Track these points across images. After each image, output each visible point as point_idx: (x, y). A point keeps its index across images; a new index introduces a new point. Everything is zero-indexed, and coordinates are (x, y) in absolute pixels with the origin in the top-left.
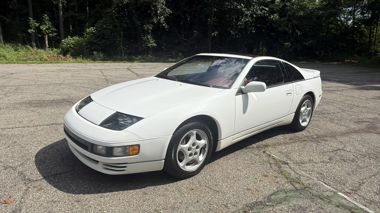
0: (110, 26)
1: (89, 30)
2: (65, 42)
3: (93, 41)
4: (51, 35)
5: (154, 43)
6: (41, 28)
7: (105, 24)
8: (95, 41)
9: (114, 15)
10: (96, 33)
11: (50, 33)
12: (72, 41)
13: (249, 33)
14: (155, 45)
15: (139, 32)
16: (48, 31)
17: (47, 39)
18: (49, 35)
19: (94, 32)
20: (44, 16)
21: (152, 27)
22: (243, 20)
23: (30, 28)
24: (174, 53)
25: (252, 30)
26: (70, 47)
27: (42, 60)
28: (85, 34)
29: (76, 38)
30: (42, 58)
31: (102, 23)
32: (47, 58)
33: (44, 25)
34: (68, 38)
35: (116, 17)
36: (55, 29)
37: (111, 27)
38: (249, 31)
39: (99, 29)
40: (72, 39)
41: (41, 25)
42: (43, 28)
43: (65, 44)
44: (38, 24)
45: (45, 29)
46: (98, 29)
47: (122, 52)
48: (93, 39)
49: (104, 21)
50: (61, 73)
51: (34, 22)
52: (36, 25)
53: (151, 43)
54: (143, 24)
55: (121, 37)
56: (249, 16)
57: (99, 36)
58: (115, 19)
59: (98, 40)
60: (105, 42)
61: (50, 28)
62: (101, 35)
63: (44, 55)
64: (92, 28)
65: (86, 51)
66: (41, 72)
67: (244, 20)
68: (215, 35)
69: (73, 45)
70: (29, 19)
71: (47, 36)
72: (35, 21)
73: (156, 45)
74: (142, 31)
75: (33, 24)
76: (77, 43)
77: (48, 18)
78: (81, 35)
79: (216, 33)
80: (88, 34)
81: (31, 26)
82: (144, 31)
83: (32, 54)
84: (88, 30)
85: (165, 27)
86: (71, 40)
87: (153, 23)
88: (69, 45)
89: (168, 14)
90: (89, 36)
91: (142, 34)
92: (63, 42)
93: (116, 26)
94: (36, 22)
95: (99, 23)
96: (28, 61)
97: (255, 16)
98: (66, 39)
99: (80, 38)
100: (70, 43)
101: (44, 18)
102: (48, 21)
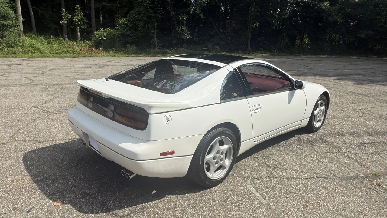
0: (143, 16)
1: (122, 21)
2: (98, 35)
3: (126, 33)
4: (83, 27)
5: (189, 35)
6: (74, 20)
7: (137, 14)
8: (128, 33)
9: (148, 5)
10: (128, 24)
11: (82, 25)
12: (105, 34)
13: (294, 23)
14: (189, 37)
15: (174, 23)
16: (80, 23)
17: (79, 31)
18: (81, 26)
19: (126, 23)
20: (76, 7)
21: (188, 18)
22: (287, 9)
23: (62, 19)
24: (210, 46)
25: (297, 20)
26: (103, 39)
27: (76, 54)
28: (118, 26)
29: (108, 30)
30: (75, 51)
31: (135, 13)
32: (80, 51)
33: (76, 16)
34: (100, 29)
35: (150, 7)
36: (86, 21)
37: (145, 18)
38: (294, 21)
39: (132, 20)
40: (105, 31)
41: (73, 16)
42: (76, 19)
43: (98, 36)
44: (71, 15)
45: (77, 20)
46: (130, 20)
47: (155, 45)
48: (125, 31)
49: (137, 11)
50: (99, 69)
51: (66, 13)
52: (68, 16)
53: (186, 35)
54: (177, 15)
55: (154, 28)
56: (295, 4)
57: (131, 28)
58: (149, 10)
59: (130, 32)
60: (138, 34)
61: (82, 20)
62: (133, 26)
63: (77, 48)
64: (124, 19)
65: (119, 43)
66: (79, 68)
67: (289, 9)
68: (256, 26)
69: (106, 37)
70: (62, 10)
71: (79, 28)
72: (68, 12)
73: (191, 37)
74: (176, 22)
75: (66, 15)
76: (109, 35)
77: (80, 9)
78: (113, 27)
79: (257, 24)
80: (120, 25)
81: (63, 17)
82: (178, 21)
83: (65, 47)
84: (120, 21)
85: (200, 17)
86: (103, 32)
87: (188, 13)
88: (102, 37)
89: (205, 3)
90: (121, 28)
91: (177, 26)
92: (95, 34)
93: (149, 17)
95: (131, 14)
96: (61, 55)
97: (302, 4)
98: (98, 31)
99: (112, 30)
100: (103, 35)
101: (76, 9)
102: (80, 12)
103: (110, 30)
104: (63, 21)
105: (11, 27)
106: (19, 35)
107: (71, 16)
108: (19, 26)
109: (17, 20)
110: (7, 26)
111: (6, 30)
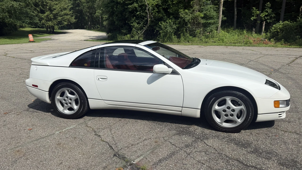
4: (268, 21)
6: (261, 15)
11: (269, 19)
12: (280, 26)
16: (267, 18)
17: (264, 25)
18: (267, 21)
20: (267, 4)
23: (253, 16)
26: (278, 32)
27: (247, 44)
29: (286, 22)
33: (265, 12)
34: (279, 22)
36: (273, 15)
40: (282, 24)
41: (262, 12)
42: (263, 15)
51: (256, 11)
52: (257, 13)
61: (270, 15)
69: (280, 29)
70: (253, 9)
71: (265, 22)
76: (285, 27)
77: (270, 5)
78: (293, 19)
81: (253, 14)
86: (280, 24)
88: (277, 30)
92: (273, 27)
94: (258, 10)
96: (237, 44)
98: (277, 24)
101: (266, 6)
102: (269, 8)
103: (288, 22)
104: (253, 17)
105: (213, 24)
106: (217, 30)
107: (260, 13)
108: (218, 23)
109: (218, 19)
110: (210, 23)
111: (209, 26)
